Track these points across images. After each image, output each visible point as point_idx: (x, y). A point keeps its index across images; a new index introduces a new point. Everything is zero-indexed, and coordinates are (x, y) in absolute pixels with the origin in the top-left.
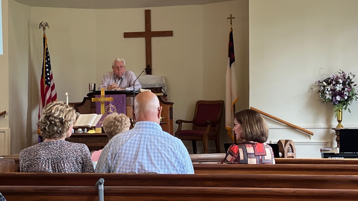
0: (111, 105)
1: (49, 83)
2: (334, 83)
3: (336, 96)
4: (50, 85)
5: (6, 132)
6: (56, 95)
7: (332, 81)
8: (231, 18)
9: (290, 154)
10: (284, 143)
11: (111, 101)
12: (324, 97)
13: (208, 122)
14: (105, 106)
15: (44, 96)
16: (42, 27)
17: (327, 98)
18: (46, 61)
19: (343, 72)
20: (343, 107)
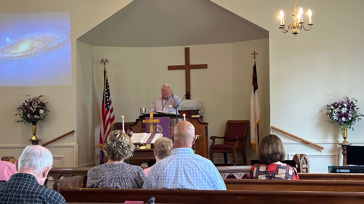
0: (158, 126)
2: (340, 106)
3: (342, 117)
4: (109, 108)
5: (74, 147)
6: (114, 116)
7: (338, 105)
8: (255, 54)
9: (305, 166)
10: (300, 157)
11: (159, 123)
12: (332, 118)
13: (237, 138)
14: (153, 126)
15: (104, 117)
16: (103, 63)
17: (334, 119)
18: (106, 90)
19: (347, 98)
20: (347, 126)
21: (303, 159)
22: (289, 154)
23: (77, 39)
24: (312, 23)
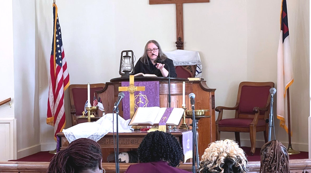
0: (141, 95)
1: (61, 62)
4: (61, 64)
5: (11, 123)
6: (68, 75)
11: (142, 91)
13: (256, 110)
18: (57, 35)
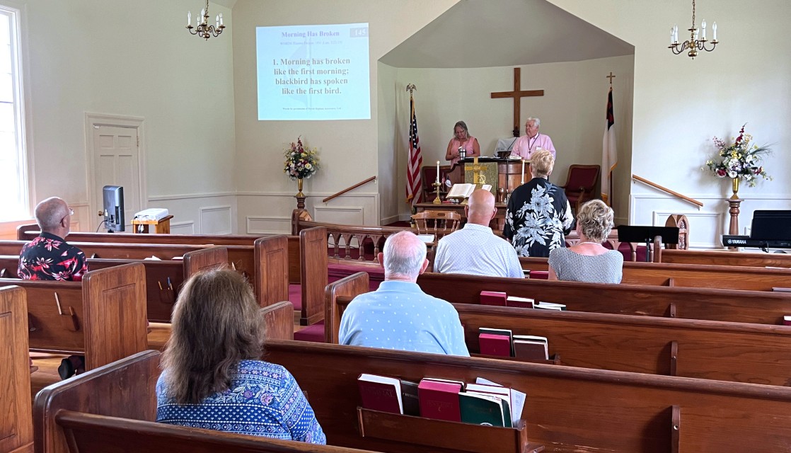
5: (375, 197)
8: (611, 76)
9: (683, 231)
10: (676, 218)
13: (582, 189)
16: (409, 89)
21: (681, 221)
22: (656, 211)
23: (379, 60)
24: (716, 41)
